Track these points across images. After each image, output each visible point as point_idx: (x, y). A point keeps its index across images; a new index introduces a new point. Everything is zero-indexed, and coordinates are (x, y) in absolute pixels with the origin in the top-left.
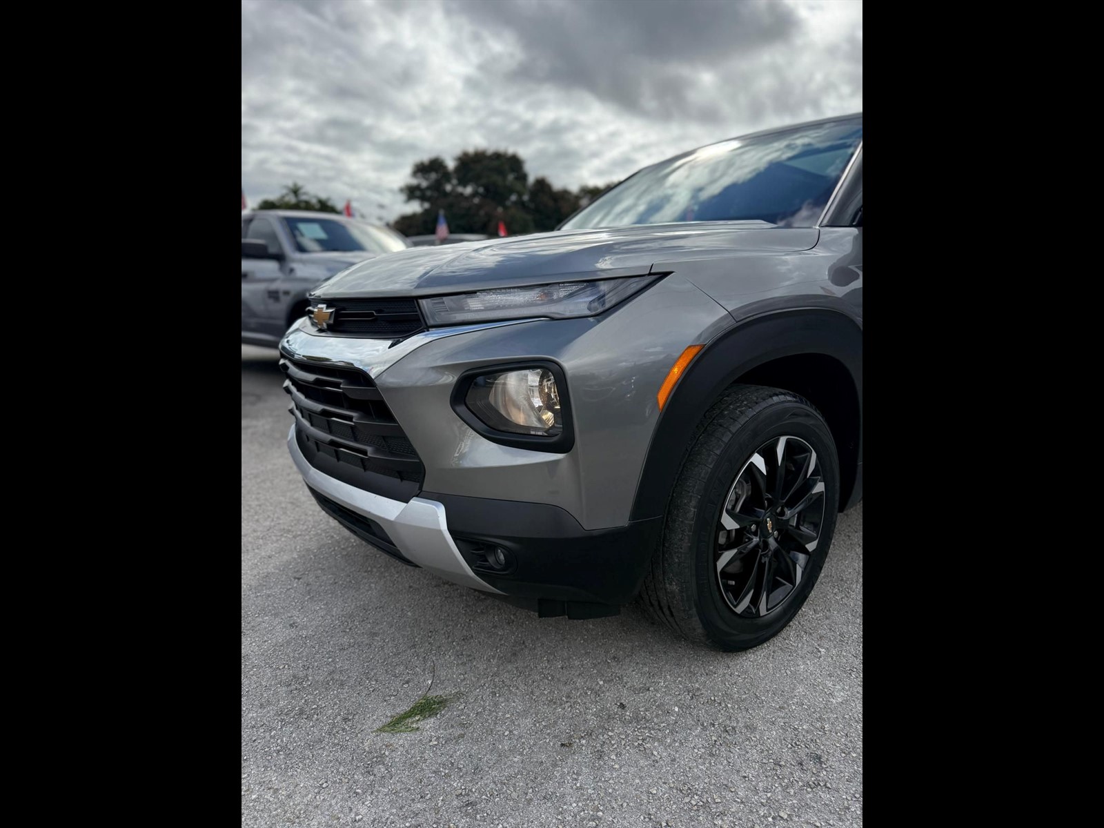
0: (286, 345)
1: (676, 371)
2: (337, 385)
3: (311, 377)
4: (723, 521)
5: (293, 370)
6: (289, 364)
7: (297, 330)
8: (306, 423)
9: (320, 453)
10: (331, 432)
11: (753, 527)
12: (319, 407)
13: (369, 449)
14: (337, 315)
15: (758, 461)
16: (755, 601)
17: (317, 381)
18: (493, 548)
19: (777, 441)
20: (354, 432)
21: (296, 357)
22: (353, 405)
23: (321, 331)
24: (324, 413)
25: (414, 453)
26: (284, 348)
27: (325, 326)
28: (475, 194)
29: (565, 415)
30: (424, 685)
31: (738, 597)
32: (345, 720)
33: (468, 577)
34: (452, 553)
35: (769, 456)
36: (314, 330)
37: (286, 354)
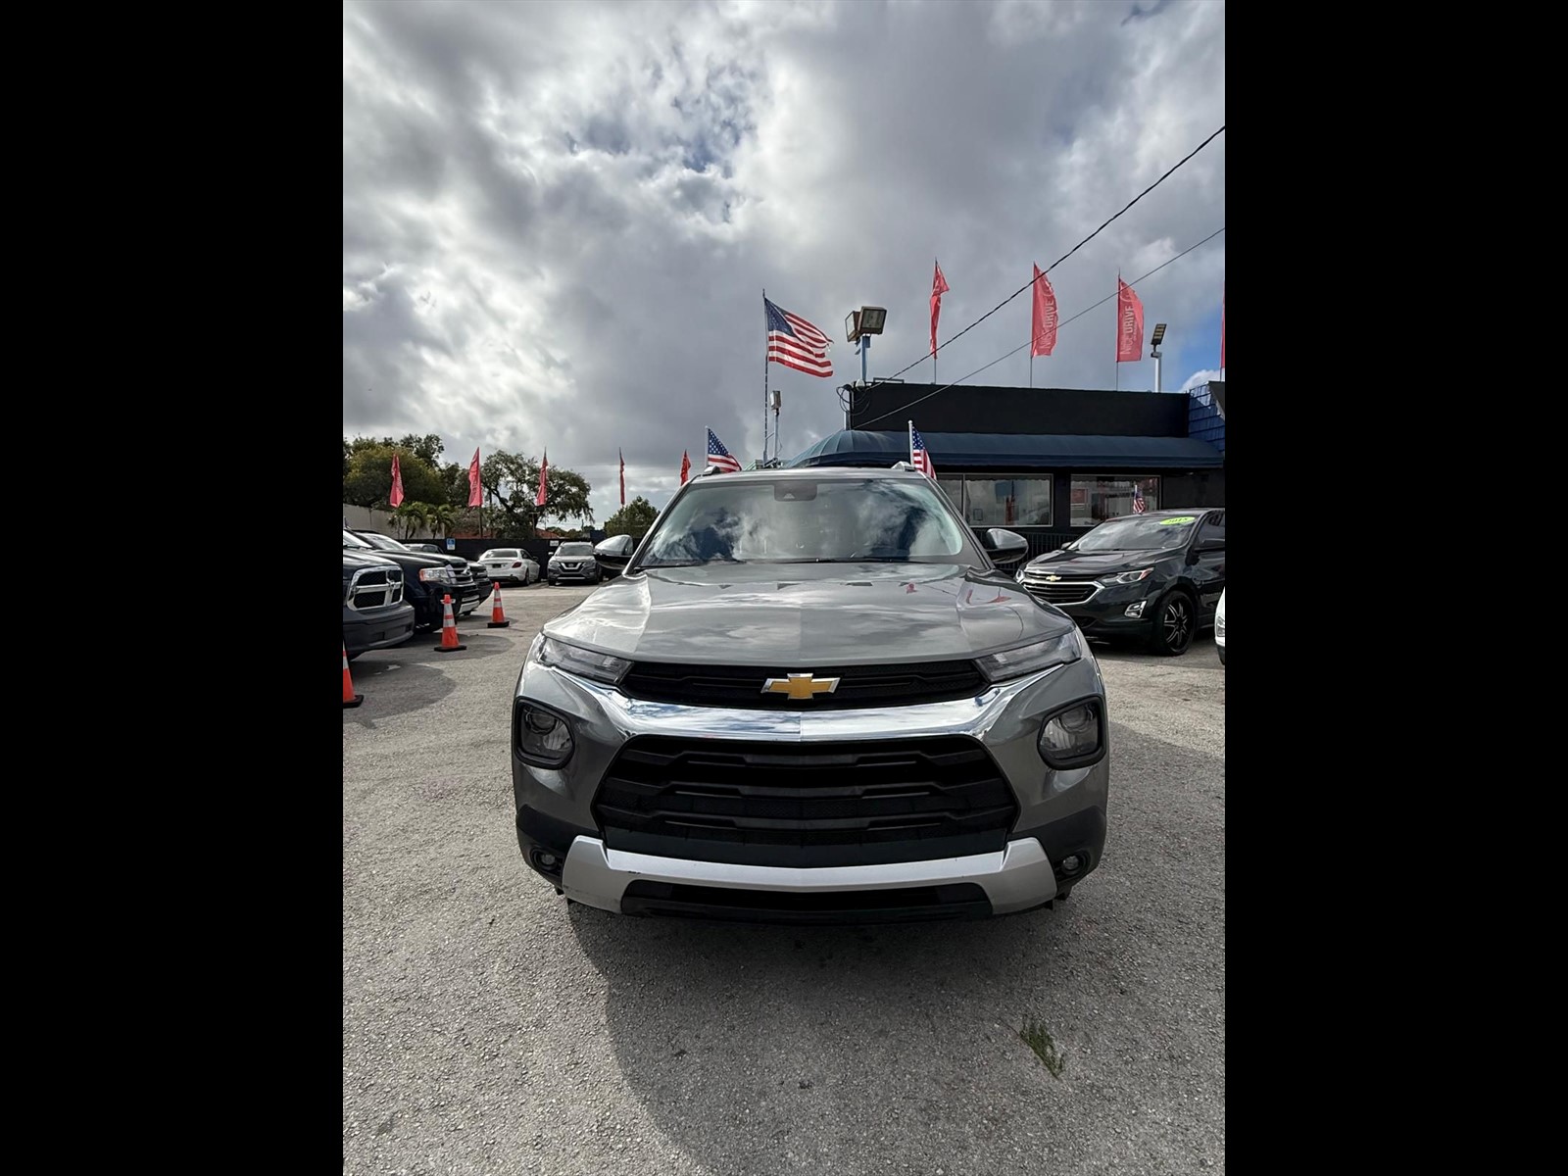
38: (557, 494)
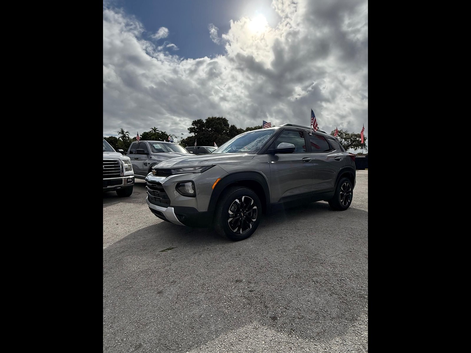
0: (147, 178)
1: (215, 184)
2: (156, 186)
3: (151, 184)
4: (229, 212)
5: (148, 183)
6: (147, 182)
7: (149, 175)
8: (150, 194)
9: (153, 200)
10: (154, 195)
11: (238, 215)
12: (152, 190)
13: (161, 198)
14: (157, 172)
15: (237, 200)
16: (239, 230)
17: (152, 185)
18: (182, 216)
19: (242, 197)
20: (159, 195)
21: (149, 180)
22: (159, 189)
23: (154, 175)
24: (153, 191)
25: (169, 198)
26: (146, 179)
27: (155, 174)
28: (211, 131)
29: (195, 192)
30: (170, 246)
31: (234, 229)
32: (153, 250)
33: (178, 222)
34: (176, 219)
35: (240, 200)
36: (152, 175)
37: (147, 180)
38: (354, 142)
